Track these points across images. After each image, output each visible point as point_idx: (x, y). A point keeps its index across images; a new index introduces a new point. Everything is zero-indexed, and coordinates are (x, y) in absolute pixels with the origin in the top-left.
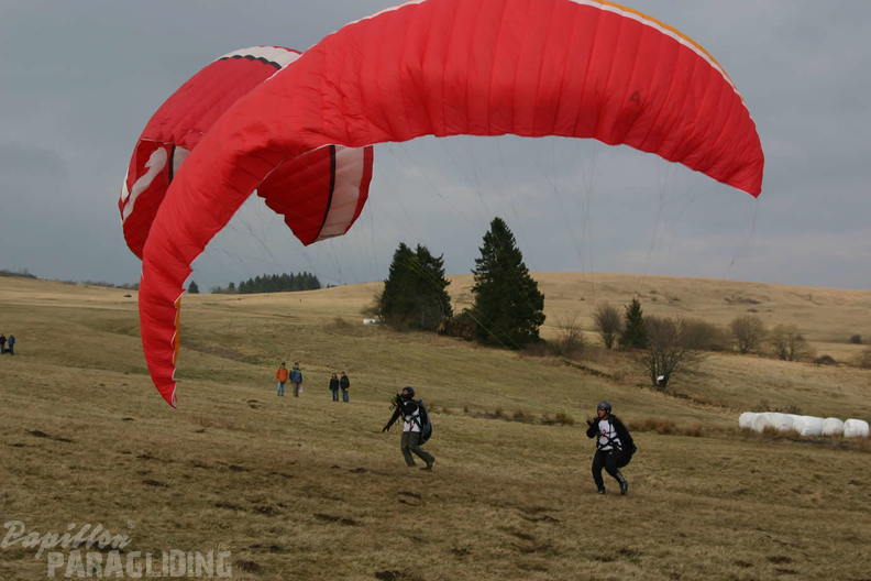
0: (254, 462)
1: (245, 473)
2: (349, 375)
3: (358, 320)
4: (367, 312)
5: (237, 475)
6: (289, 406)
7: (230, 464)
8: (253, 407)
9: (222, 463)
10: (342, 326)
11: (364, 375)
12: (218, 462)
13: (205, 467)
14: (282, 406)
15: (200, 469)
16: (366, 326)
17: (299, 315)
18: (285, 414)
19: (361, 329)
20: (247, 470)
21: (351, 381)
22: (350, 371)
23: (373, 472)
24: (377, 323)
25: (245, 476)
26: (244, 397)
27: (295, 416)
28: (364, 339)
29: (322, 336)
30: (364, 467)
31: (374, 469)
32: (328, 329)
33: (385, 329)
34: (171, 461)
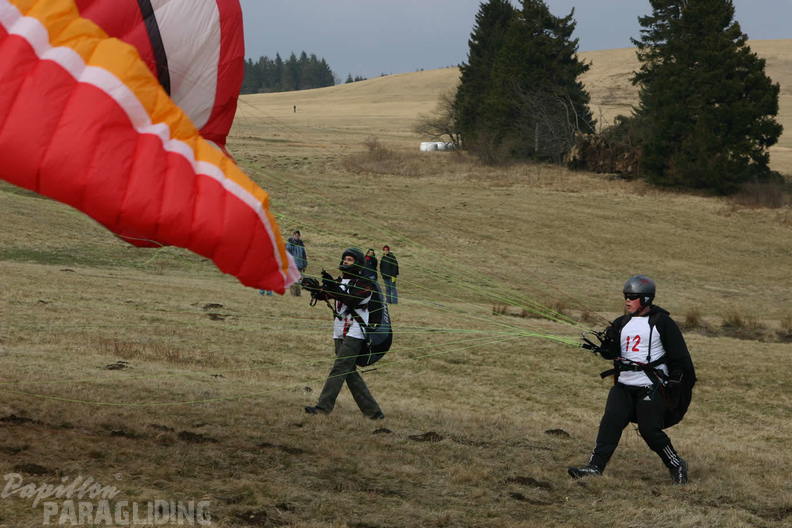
0: (224, 424)
1: (211, 445)
2: (397, 251)
3: (411, 144)
4: (426, 129)
5: (194, 451)
6: (283, 315)
7: (179, 430)
8: (214, 317)
9: (165, 428)
10: (379, 158)
11: (425, 250)
12: (155, 426)
13: (132, 436)
14: (271, 314)
15: (123, 438)
16: (425, 157)
17: (295, 137)
18: (277, 330)
19: (416, 161)
20: (214, 441)
21: (401, 263)
22: (398, 244)
23: (454, 439)
24: (446, 148)
25: (211, 451)
26: (195, 298)
27: (294, 333)
28: (424, 180)
29: (342, 177)
30: (437, 429)
31: (457, 433)
32: (352, 165)
33: (461, 160)
34: (66, 426)
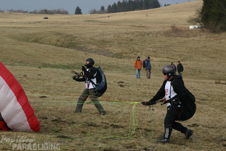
0: (125, 122)
1: (121, 129)
2: (182, 63)
3: (187, 26)
4: (192, 21)
5: (116, 130)
6: (144, 85)
7: (110, 124)
8: (121, 86)
9: (106, 123)
10: (176, 31)
11: (191, 62)
12: (102, 123)
13: (95, 126)
14: (140, 85)
15: (92, 127)
16: (191, 31)
17: (147, 25)
18: (142, 90)
19: (188, 32)
20: (122, 127)
22: (182, 60)
23: (203, 126)
24: (199, 28)
26: (115, 80)
27: (148, 91)
28: (191, 38)
29: (163, 38)
30: (197, 123)
31: (204, 124)
32: (167, 34)
33: (203, 31)
34: (73, 123)
